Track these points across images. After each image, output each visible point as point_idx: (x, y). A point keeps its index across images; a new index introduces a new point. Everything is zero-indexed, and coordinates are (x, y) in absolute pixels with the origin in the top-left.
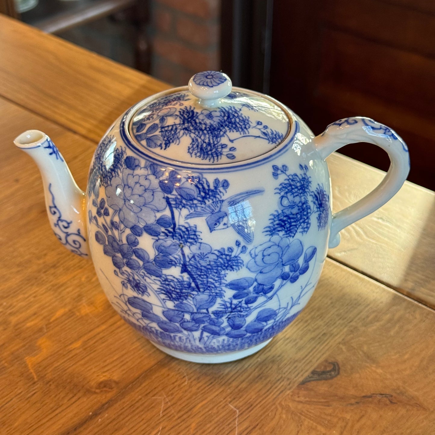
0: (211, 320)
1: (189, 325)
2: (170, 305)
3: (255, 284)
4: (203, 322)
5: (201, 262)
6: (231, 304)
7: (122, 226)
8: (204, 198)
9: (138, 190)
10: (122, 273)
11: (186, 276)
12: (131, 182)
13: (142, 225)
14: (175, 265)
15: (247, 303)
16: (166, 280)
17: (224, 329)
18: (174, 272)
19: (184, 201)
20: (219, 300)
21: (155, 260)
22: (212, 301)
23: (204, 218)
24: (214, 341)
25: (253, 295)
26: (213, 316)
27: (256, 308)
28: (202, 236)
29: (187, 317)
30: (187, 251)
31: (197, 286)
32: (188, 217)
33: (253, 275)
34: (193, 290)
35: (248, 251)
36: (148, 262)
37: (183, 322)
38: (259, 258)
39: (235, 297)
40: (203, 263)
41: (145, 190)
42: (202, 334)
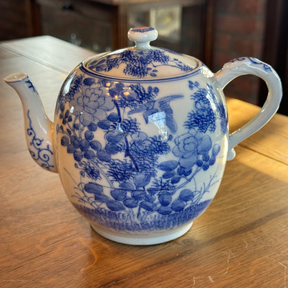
0: (146, 196)
1: (130, 202)
2: (116, 185)
3: (179, 166)
4: (141, 198)
5: (140, 147)
6: (161, 182)
7: (82, 126)
8: (141, 99)
9: (93, 98)
10: (81, 164)
11: (128, 159)
12: (89, 93)
13: (96, 122)
14: (120, 151)
15: (172, 183)
16: (114, 164)
17: (156, 205)
18: (120, 157)
19: (127, 102)
20: (152, 179)
21: (106, 148)
22: (147, 180)
23: (141, 113)
24: (149, 216)
25: (177, 176)
26: (148, 193)
27: (179, 188)
28: (140, 127)
29: (129, 194)
30: (129, 139)
31: (136, 167)
32: (130, 113)
33: (177, 159)
34: (134, 171)
35: (173, 140)
36: (100, 151)
37: (126, 199)
38: (181, 145)
39: (164, 176)
40: (141, 148)
41: (99, 97)
42: (139, 209)
